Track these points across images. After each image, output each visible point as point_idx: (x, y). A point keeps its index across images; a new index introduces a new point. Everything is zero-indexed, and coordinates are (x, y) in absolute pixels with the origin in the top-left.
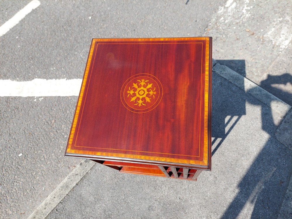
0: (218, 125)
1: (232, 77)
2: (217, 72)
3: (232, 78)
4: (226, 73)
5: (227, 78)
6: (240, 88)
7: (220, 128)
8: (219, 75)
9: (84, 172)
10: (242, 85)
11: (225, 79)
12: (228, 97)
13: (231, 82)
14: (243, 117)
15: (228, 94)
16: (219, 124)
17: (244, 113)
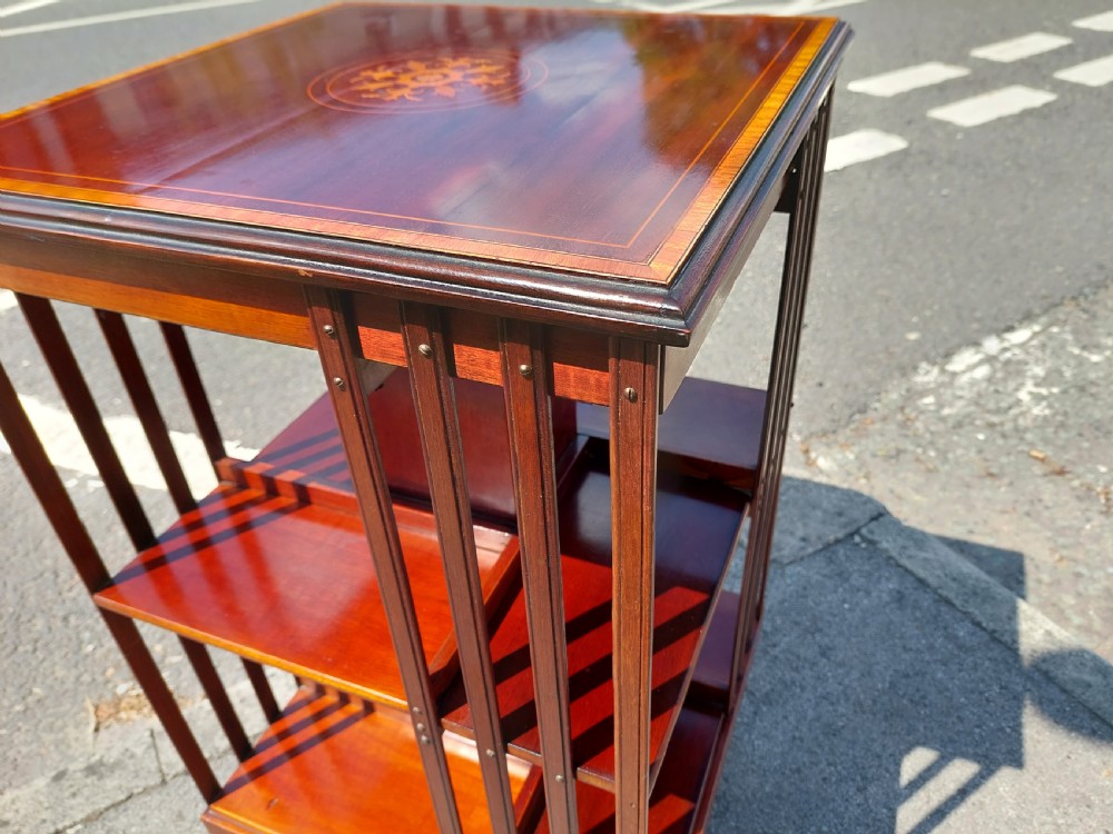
0: (859, 778)
1: (954, 579)
2: (885, 545)
3: (954, 585)
4: (926, 560)
5: (932, 581)
6: (996, 635)
7: (866, 800)
8: (891, 558)
9: (44, 821)
10: (1007, 627)
11: (922, 582)
12: (929, 663)
13: (948, 602)
14: (1004, 779)
15: (931, 648)
16: (864, 778)
17: (1016, 759)
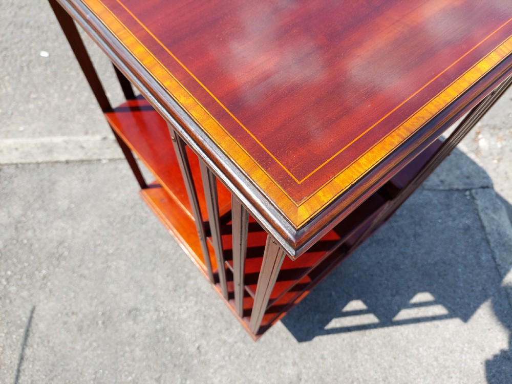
0: (395, 291)
1: (499, 234)
2: (478, 202)
3: (497, 236)
4: (493, 218)
5: (488, 229)
6: (499, 268)
7: (392, 300)
8: (476, 209)
10: (507, 267)
11: (483, 228)
12: (458, 263)
13: (488, 242)
14: (456, 322)
15: (465, 257)
16: (397, 292)
17: (466, 318)
